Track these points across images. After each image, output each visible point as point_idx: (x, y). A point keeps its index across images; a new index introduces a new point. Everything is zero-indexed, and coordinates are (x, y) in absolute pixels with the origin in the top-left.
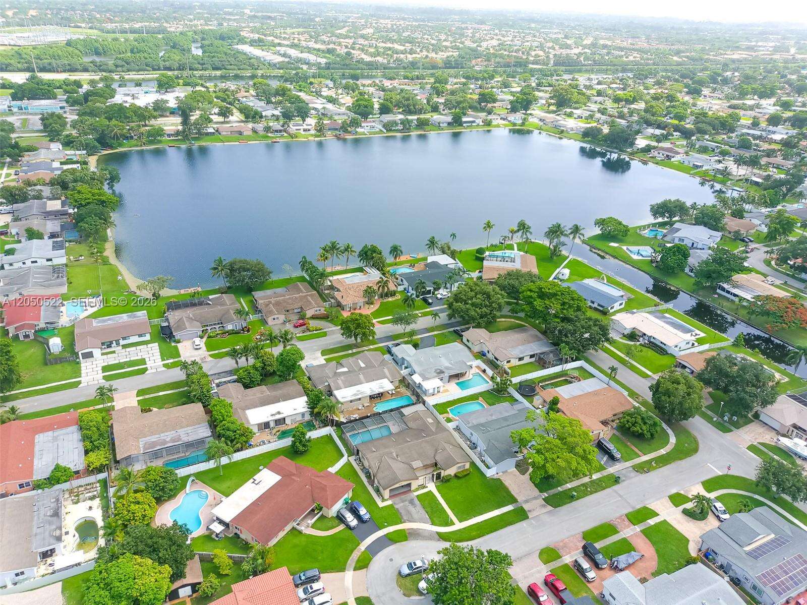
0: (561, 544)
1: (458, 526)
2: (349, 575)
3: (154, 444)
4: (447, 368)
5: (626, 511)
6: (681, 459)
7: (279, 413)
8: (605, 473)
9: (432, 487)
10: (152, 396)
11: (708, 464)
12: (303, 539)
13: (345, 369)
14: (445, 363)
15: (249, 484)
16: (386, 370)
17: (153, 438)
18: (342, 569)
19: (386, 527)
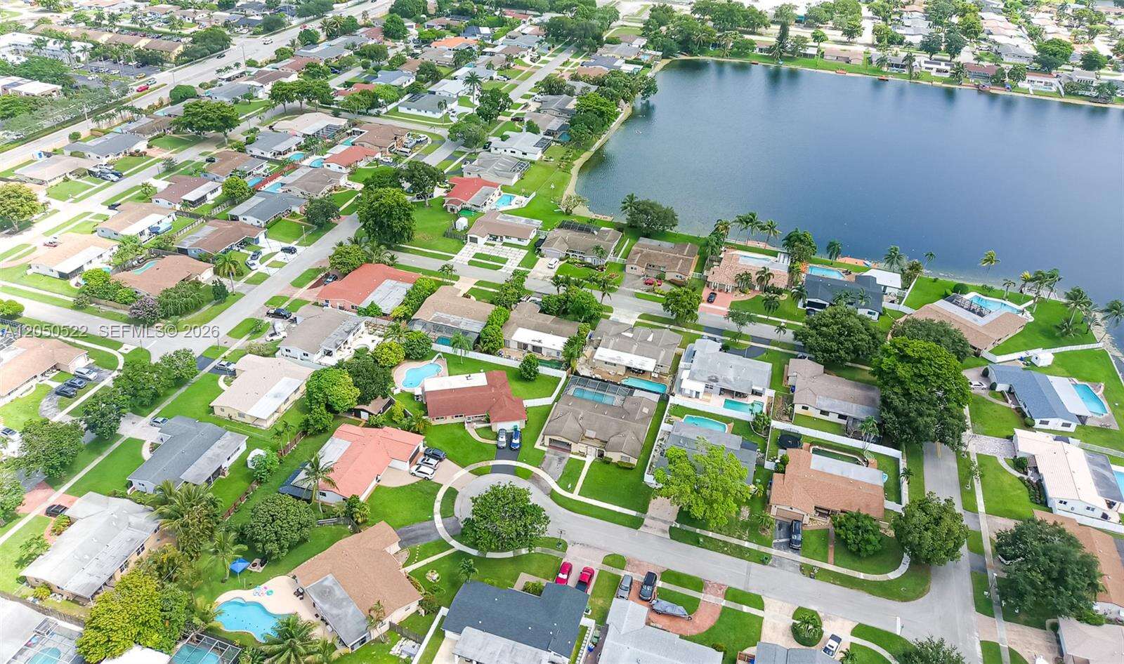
0: (637, 562)
1: (575, 496)
2: (463, 472)
3: (441, 319)
4: (725, 380)
5: (734, 585)
6: (871, 593)
7: (540, 341)
8: (763, 549)
9: (589, 460)
10: (484, 288)
11: (898, 619)
12: (462, 433)
13: (630, 335)
14: (731, 375)
15: (463, 377)
16: (663, 353)
17: (444, 316)
18: (463, 467)
19: (522, 461)
